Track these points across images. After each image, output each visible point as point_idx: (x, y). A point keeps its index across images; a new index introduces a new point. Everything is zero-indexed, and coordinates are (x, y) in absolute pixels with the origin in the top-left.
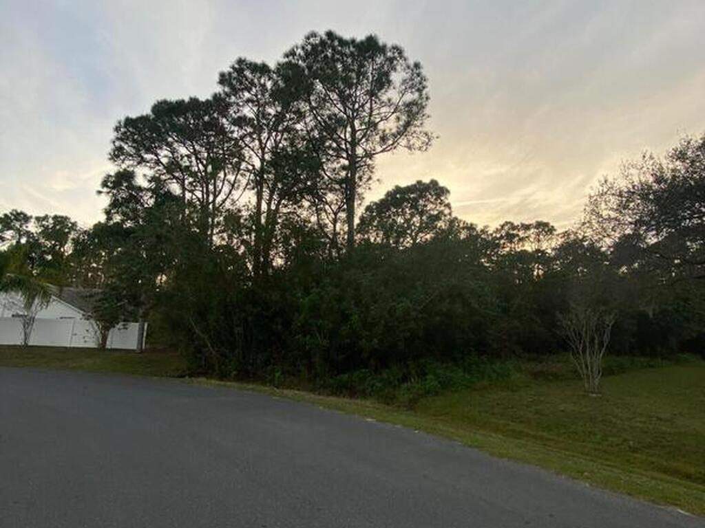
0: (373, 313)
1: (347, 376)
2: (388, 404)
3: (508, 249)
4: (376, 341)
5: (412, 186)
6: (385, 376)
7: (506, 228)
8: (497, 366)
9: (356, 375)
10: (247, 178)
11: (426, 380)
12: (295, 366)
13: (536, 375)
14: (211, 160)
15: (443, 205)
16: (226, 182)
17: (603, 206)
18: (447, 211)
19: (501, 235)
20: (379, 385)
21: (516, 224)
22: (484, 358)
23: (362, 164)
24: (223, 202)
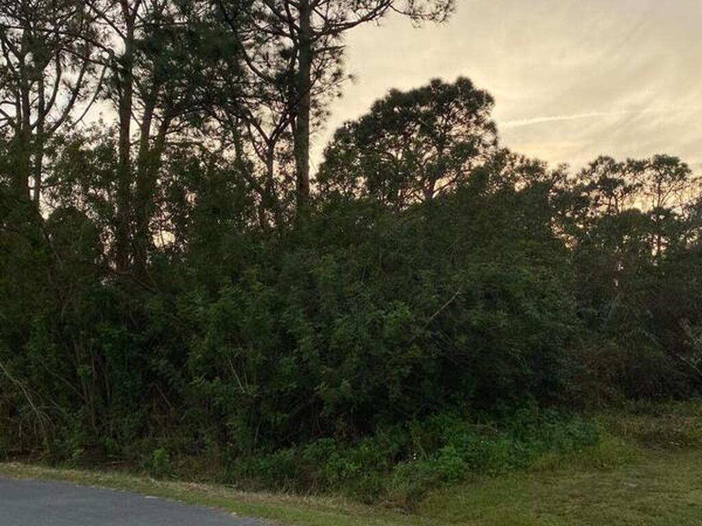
0: (340, 331)
1: (292, 451)
2: (368, 503)
3: (603, 208)
4: (345, 383)
5: (422, 89)
6: (364, 449)
7: (601, 168)
8: (576, 426)
9: (310, 449)
10: (99, 76)
11: (441, 454)
12: (196, 437)
13: (646, 440)
14: (30, 43)
15: (482, 125)
16: (61, 86)
18: (488, 138)
19: (593, 182)
20: (352, 467)
21: (618, 161)
22: (552, 411)
23: (321, 46)
24: (58, 124)
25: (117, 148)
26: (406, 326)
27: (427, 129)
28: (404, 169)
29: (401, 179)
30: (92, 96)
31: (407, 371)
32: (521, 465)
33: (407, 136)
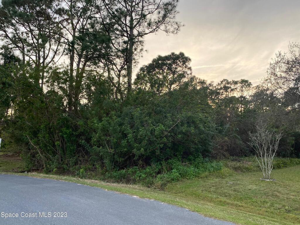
0: (141, 133)
1: (125, 170)
2: (149, 187)
3: (224, 96)
4: (142, 149)
5: (168, 55)
6: (148, 170)
7: (224, 83)
8: (214, 164)
9: (130, 170)
10: (64, 48)
11: (172, 172)
12: (94, 165)
13: (236, 169)
14: (41, 36)
15: (187, 68)
16: (51, 50)
17: (278, 70)
18: (189, 72)
19: (221, 87)
20: (144, 176)
21: (229, 81)
22: (207, 159)
23: (136, 40)
24: (50, 63)
25: (69, 71)
26: (162, 132)
27: (170, 69)
28: (162, 81)
29: (161, 85)
30: (61, 54)
31: (162, 146)
32: (197, 176)
33: (163, 70)
